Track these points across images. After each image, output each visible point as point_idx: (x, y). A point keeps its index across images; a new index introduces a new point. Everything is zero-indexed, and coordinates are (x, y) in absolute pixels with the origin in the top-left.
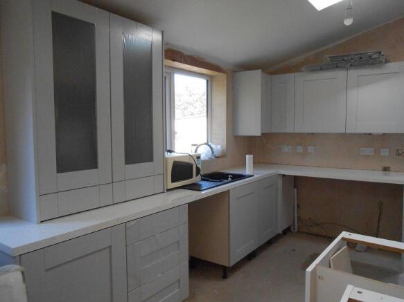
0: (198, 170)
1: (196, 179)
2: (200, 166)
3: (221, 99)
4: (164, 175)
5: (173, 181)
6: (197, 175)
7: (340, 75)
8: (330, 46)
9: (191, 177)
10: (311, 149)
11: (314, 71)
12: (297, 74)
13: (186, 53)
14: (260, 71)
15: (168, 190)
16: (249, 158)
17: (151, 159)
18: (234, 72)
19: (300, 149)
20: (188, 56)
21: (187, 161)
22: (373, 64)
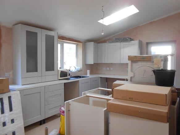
0: (69, 74)
1: (68, 77)
2: (70, 73)
3: (80, 51)
4: (58, 75)
5: (61, 77)
6: (69, 76)
7: (118, 44)
8: (116, 35)
9: (67, 76)
10: (112, 69)
11: (110, 42)
12: (106, 43)
13: (67, 37)
14: (93, 42)
15: (59, 80)
16: (88, 71)
17: (53, 70)
18: (85, 42)
19: (108, 69)
20: (68, 38)
21: (65, 71)
22: (127, 41)
